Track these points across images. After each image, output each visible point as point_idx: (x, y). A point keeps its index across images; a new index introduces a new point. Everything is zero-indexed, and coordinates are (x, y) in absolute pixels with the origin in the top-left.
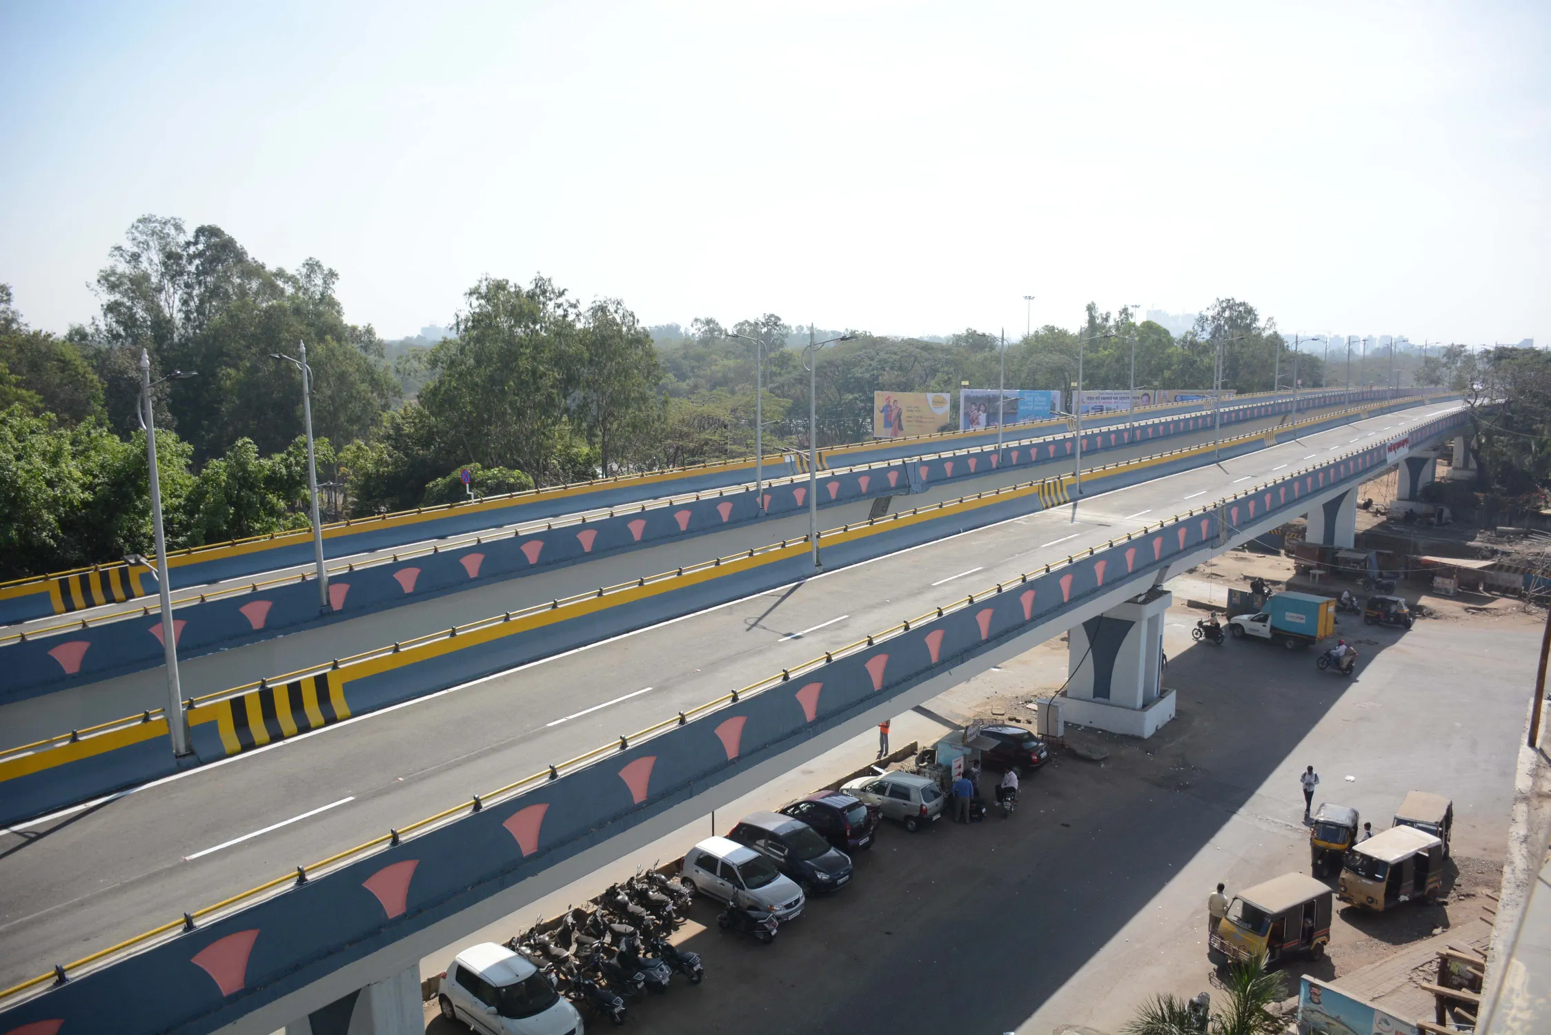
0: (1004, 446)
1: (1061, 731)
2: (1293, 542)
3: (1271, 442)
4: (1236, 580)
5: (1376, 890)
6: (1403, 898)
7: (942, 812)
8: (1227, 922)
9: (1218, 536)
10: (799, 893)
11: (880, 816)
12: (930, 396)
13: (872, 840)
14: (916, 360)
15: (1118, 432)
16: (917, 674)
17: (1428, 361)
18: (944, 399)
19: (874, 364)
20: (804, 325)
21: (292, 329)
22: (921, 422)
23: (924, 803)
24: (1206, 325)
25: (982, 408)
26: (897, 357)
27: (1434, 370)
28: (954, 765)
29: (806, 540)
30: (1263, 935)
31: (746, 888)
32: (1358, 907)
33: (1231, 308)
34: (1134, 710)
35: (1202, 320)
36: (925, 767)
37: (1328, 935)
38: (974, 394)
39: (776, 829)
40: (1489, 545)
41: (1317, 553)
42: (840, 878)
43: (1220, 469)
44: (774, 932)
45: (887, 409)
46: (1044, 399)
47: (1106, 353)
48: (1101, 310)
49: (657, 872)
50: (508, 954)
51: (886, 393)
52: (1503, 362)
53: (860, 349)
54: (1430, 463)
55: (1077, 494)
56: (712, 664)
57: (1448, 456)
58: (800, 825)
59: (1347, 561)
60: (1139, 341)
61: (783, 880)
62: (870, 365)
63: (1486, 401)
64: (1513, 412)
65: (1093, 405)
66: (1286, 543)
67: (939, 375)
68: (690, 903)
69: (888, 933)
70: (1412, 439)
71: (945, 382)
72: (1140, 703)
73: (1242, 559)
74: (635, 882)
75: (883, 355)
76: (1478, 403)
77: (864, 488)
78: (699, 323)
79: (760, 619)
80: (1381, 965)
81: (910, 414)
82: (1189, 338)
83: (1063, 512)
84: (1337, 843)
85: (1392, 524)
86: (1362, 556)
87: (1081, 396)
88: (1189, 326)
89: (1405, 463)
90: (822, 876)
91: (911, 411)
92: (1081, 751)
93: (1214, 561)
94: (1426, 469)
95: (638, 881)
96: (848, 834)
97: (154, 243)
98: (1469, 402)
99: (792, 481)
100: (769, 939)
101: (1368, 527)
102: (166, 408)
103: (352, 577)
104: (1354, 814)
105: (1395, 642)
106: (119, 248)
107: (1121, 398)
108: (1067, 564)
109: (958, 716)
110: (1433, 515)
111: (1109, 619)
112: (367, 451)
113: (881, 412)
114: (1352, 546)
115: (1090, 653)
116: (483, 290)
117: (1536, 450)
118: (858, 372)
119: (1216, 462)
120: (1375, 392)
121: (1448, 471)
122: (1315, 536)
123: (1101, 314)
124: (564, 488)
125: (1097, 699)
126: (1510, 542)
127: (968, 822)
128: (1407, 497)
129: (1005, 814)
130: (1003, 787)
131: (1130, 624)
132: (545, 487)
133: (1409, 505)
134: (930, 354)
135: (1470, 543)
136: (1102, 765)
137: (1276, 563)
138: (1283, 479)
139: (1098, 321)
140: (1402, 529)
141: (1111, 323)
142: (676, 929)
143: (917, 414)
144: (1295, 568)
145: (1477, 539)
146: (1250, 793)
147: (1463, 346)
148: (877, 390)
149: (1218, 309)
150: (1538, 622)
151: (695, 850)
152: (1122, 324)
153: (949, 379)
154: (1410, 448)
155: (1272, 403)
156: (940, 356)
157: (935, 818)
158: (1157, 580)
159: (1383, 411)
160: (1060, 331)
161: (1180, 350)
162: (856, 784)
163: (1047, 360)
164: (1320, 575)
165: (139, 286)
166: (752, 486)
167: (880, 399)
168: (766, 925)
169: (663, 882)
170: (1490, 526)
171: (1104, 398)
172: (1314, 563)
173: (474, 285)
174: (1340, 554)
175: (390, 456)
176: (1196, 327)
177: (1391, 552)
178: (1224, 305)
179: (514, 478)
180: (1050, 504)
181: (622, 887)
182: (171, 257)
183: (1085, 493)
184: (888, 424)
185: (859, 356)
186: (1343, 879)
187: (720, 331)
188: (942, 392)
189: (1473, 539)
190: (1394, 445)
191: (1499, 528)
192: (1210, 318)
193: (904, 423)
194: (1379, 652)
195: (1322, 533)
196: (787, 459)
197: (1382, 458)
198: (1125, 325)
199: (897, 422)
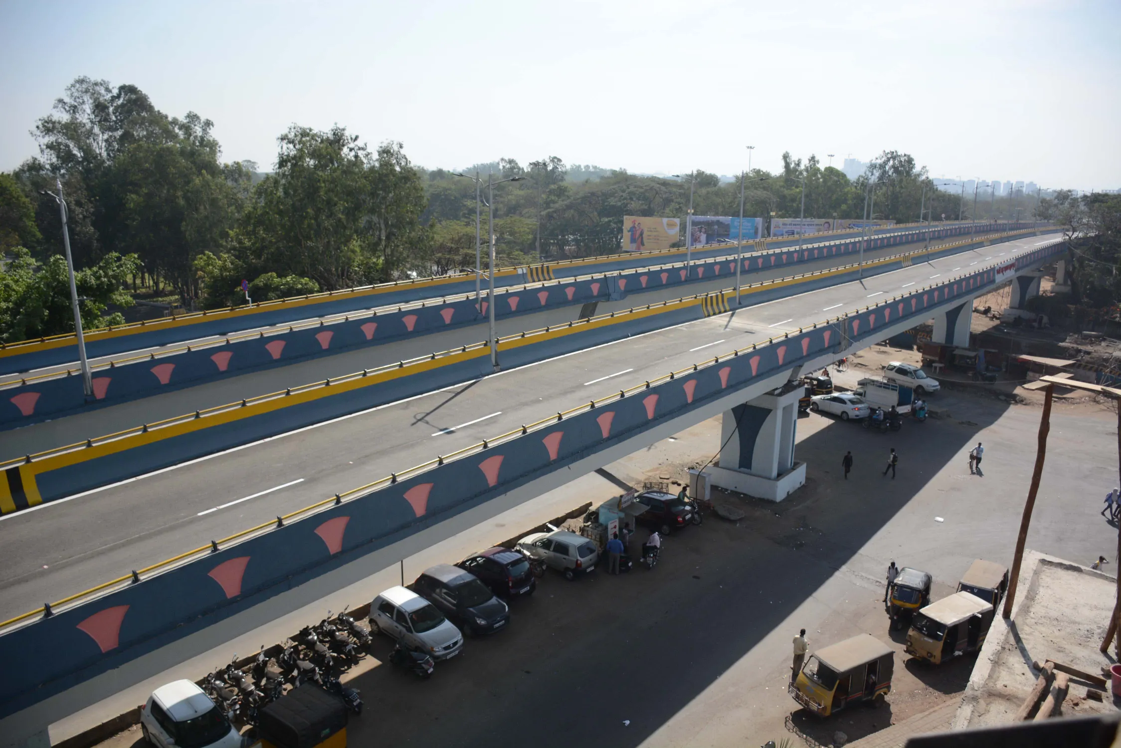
0: (692, 263)
1: (707, 496)
2: (924, 340)
3: (906, 264)
4: (876, 369)
5: (936, 648)
6: (957, 653)
7: (596, 564)
8: (803, 676)
9: (840, 344)
10: (459, 637)
11: (544, 567)
12: (665, 220)
13: (533, 587)
14: (657, 193)
15: (789, 253)
16: (535, 470)
17: (1043, 201)
18: (676, 223)
19: (624, 195)
20: (590, 165)
21: (177, 165)
22: (658, 239)
23: (579, 558)
24: (875, 171)
25: (703, 230)
26: (641, 190)
27: (1047, 209)
28: (610, 526)
29: (485, 345)
30: (831, 689)
31: (414, 631)
32: (920, 660)
33: (894, 158)
34: (770, 479)
35: (873, 167)
36: (588, 526)
37: (889, 687)
38: (697, 220)
39: (449, 581)
40: (1075, 346)
41: (939, 350)
42: (496, 623)
43: (861, 285)
44: (431, 670)
45: (632, 230)
46: (749, 224)
47: (798, 190)
48: (794, 158)
49: (347, 615)
50: (198, 690)
51: (634, 218)
52: (1097, 205)
53: (615, 184)
54: (1036, 280)
55: (736, 304)
56: (366, 456)
57: (1053, 275)
58: (469, 577)
59: (963, 357)
60: (824, 181)
61: (447, 625)
62: (622, 196)
63: (1081, 235)
64: (1101, 243)
65: (787, 230)
66: (918, 341)
67: (673, 204)
68: (370, 642)
69: (528, 672)
70: (1019, 263)
71: (677, 209)
72: (775, 473)
73: (884, 352)
74: (326, 624)
75: (632, 189)
76: (1075, 235)
77: (570, 297)
78: (503, 162)
79: (428, 414)
80: (929, 714)
81: (649, 233)
82: (861, 179)
83: (719, 320)
84: (910, 603)
85: (1004, 327)
86: (972, 354)
87: (777, 222)
88: (862, 171)
89: (1017, 281)
90: (481, 622)
91: (651, 231)
92: (722, 512)
93: (860, 353)
94: (1033, 286)
95: (330, 623)
96: (510, 585)
97: (86, 98)
98: (1068, 235)
99: (525, 288)
100: (427, 676)
101: (985, 329)
102: (89, 224)
103: (113, 371)
104: (926, 578)
105: (991, 423)
106: (61, 101)
107: (808, 225)
108: (692, 371)
109: (632, 479)
110: (1035, 321)
111: (751, 407)
112: (215, 260)
113: (629, 231)
114: (967, 345)
115: (737, 433)
116: (291, 136)
117: (1116, 273)
118: (612, 201)
119: (860, 279)
120: (1000, 225)
121: (1052, 286)
122: (939, 336)
123: (794, 161)
124: (352, 291)
125: (742, 469)
126: (1092, 343)
127: (617, 573)
128: (1017, 306)
129: (646, 567)
130: (648, 545)
131: (769, 411)
132: (339, 289)
133: (1018, 312)
134: (666, 188)
135: (1061, 344)
136: (738, 525)
137: (908, 356)
138: (902, 297)
139: (792, 166)
140: (1010, 331)
141: (802, 167)
142: (356, 663)
143: (655, 234)
144: (922, 361)
145: (1067, 341)
146: (854, 552)
147: (1070, 191)
148: (626, 215)
149: (884, 159)
150: (1104, 410)
151: (379, 598)
152: (811, 168)
153: (680, 207)
154: (1016, 271)
155: (917, 232)
156: (674, 190)
157: (588, 570)
158: (792, 376)
159: (1002, 240)
160: (764, 173)
161: (854, 190)
162: (529, 540)
163: (752, 194)
164: (940, 368)
165: (72, 130)
166: (472, 295)
167: (628, 222)
168: (424, 665)
169: (351, 624)
170: (1078, 331)
171: (795, 225)
172: (937, 359)
173: (285, 131)
174: (957, 352)
175: (232, 263)
176: (867, 173)
177: (996, 351)
178: (889, 156)
179: (301, 284)
180: (711, 313)
181: (315, 629)
182: (100, 108)
183: (743, 303)
184: (633, 240)
185: (614, 189)
186: (910, 636)
187: (519, 168)
188: (674, 217)
189: (1064, 340)
190: (1002, 268)
191: (1085, 332)
192: (878, 166)
193: (645, 240)
194: (977, 432)
195: (945, 333)
196: (520, 271)
197: (991, 279)
198: (813, 170)
199: (640, 239)
